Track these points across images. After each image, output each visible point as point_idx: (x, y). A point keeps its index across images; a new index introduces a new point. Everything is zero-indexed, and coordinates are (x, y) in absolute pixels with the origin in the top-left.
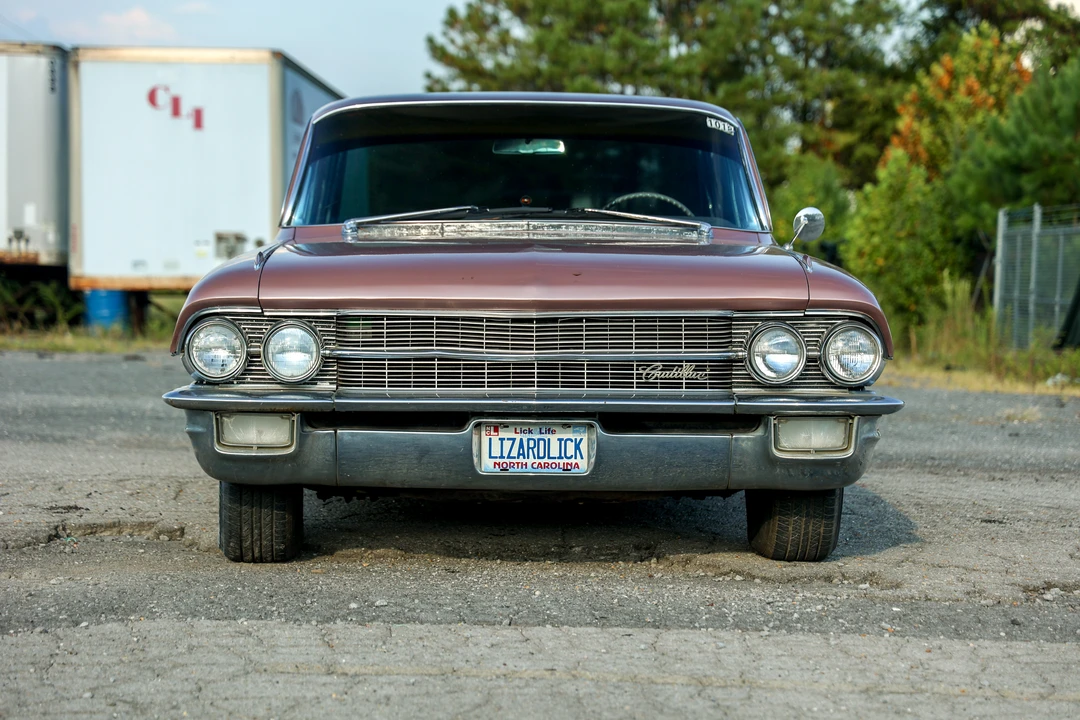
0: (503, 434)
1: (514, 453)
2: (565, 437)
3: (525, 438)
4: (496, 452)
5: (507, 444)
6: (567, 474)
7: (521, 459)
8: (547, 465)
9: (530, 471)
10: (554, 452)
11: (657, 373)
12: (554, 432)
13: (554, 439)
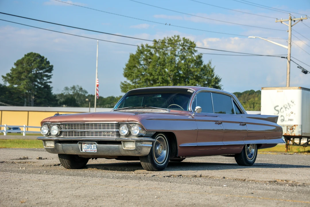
0: (85, 145)
1: (87, 148)
2: (94, 145)
3: (88, 145)
4: (84, 148)
5: (86, 146)
6: (95, 152)
7: (88, 149)
8: (92, 150)
9: (89, 151)
10: (93, 148)
11: (106, 133)
12: (92, 144)
13: (92, 145)
